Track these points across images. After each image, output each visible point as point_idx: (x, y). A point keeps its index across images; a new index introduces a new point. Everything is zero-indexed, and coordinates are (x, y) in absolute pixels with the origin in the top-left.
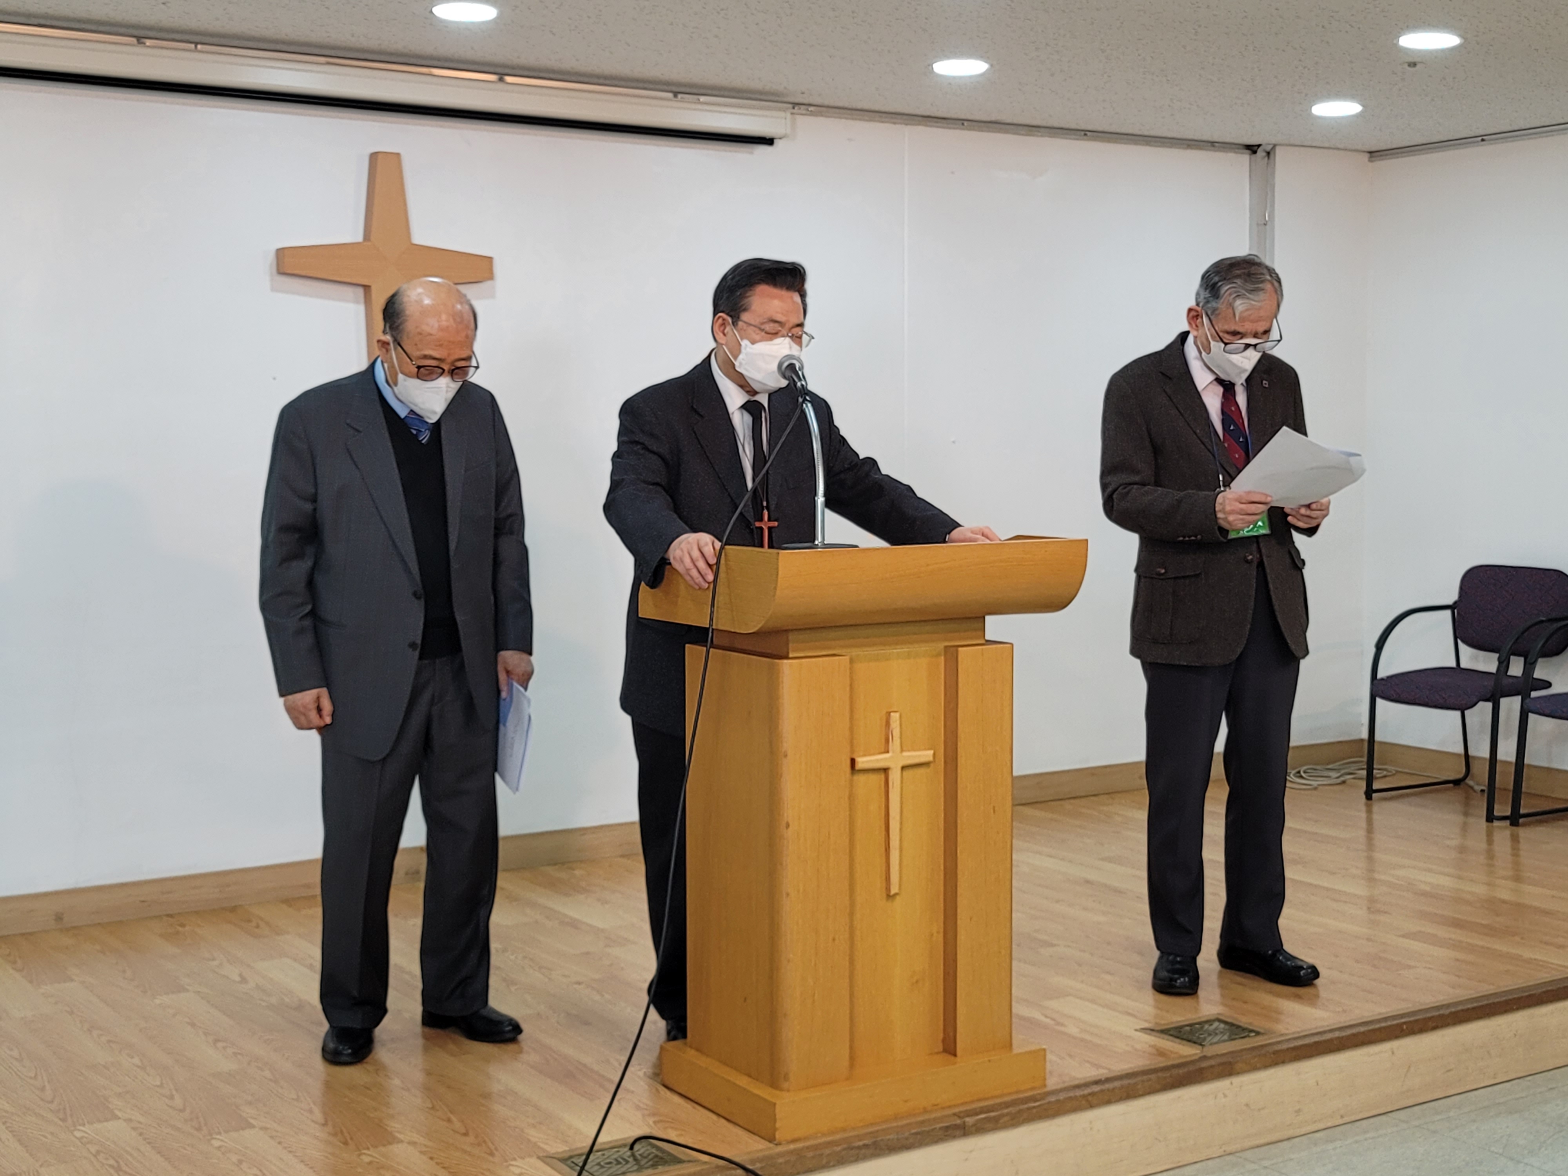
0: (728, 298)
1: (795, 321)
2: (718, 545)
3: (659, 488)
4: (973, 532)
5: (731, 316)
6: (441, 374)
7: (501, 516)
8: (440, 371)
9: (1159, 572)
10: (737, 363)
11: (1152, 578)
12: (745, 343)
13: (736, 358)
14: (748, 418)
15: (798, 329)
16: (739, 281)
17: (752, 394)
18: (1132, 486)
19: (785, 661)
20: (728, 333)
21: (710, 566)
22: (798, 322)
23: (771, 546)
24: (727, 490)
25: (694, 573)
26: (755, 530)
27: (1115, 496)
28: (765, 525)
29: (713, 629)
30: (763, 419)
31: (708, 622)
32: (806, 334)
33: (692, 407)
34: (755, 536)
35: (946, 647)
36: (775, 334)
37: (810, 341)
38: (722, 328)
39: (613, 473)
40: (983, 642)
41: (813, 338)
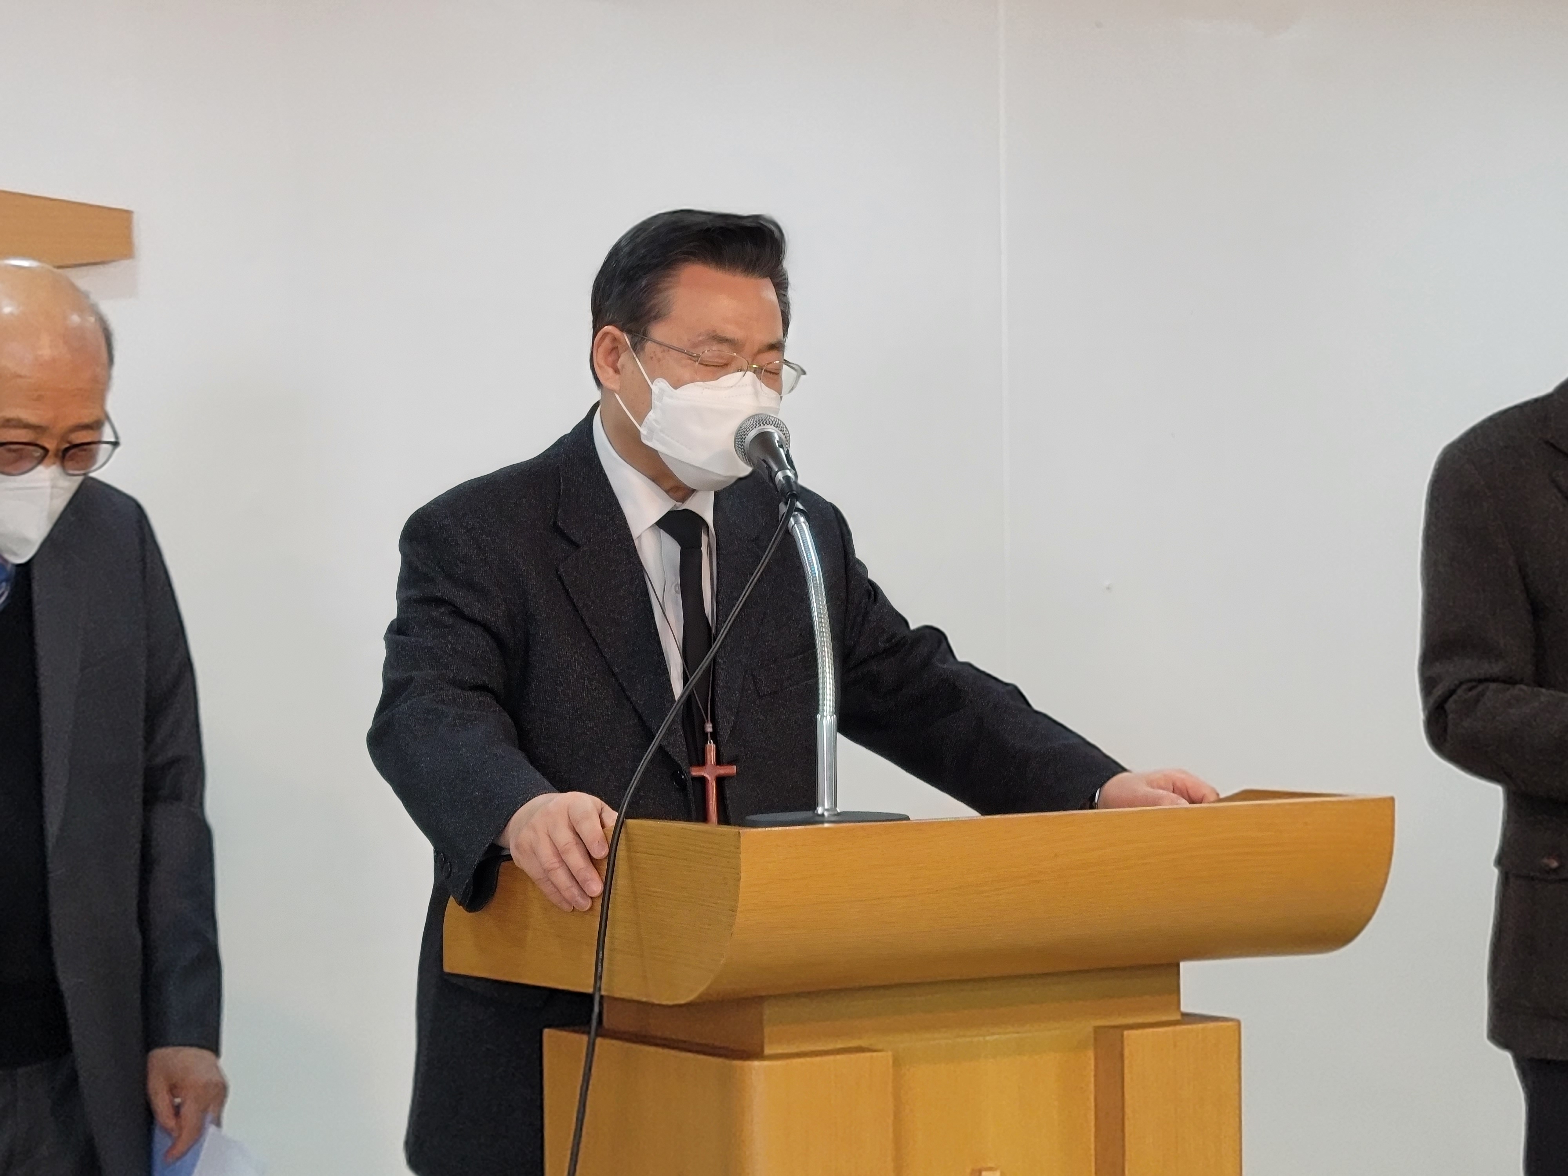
0: (622, 294)
1: (764, 337)
2: (611, 817)
3: (488, 699)
4: (1151, 784)
5: (629, 332)
6: (41, 461)
7: (159, 760)
8: (38, 453)
9: (1547, 865)
10: (643, 431)
11: (1532, 879)
12: (659, 386)
13: (641, 418)
14: (672, 548)
15: (772, 354)
16: (644, 257)
17: (680, 494)
18: (1486, 684)
19: (756, 1063)
20: (623, 366)
21: (594, 862)
22: (772, 340)
23: (724, 819)
24: (628, 698)
25: (561, 878)
26: (689, 784)
27: (1450, 705)
28: (710, 772)
29: (602, 997)
30: (704, 549)
31: (592, 982)
32: (787, 363)
33: (555, 523)
34: (691, 796)
35: (1097, 1030)
36: (722, 367)
37: (798, 377)
38: (611, 359)
39: (389, 666)
40: (1179, 1017)
41: (804, 373)
